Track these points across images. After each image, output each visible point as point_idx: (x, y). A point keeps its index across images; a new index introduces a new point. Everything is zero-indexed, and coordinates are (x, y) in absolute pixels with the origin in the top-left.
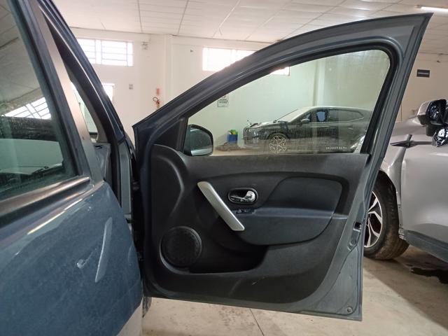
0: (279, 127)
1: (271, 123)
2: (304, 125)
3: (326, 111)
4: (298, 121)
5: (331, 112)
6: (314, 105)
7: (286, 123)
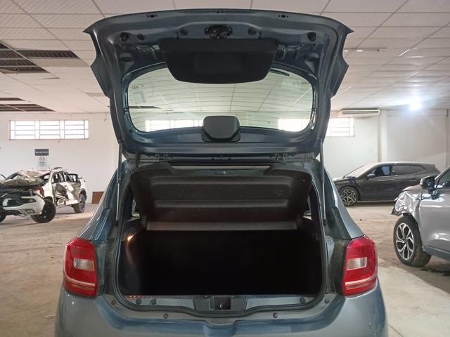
0: (348, 182)
1: (341, 178)
2: (370, 179)
3: (390, 166)
4: (364, 176)
5: (394, 167)
6: (379, 161)
7: (354, 178)
